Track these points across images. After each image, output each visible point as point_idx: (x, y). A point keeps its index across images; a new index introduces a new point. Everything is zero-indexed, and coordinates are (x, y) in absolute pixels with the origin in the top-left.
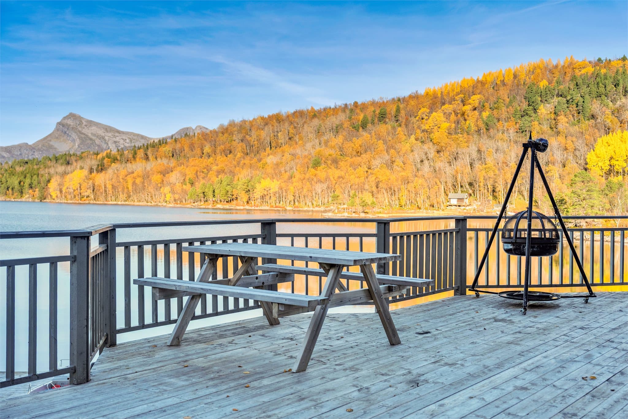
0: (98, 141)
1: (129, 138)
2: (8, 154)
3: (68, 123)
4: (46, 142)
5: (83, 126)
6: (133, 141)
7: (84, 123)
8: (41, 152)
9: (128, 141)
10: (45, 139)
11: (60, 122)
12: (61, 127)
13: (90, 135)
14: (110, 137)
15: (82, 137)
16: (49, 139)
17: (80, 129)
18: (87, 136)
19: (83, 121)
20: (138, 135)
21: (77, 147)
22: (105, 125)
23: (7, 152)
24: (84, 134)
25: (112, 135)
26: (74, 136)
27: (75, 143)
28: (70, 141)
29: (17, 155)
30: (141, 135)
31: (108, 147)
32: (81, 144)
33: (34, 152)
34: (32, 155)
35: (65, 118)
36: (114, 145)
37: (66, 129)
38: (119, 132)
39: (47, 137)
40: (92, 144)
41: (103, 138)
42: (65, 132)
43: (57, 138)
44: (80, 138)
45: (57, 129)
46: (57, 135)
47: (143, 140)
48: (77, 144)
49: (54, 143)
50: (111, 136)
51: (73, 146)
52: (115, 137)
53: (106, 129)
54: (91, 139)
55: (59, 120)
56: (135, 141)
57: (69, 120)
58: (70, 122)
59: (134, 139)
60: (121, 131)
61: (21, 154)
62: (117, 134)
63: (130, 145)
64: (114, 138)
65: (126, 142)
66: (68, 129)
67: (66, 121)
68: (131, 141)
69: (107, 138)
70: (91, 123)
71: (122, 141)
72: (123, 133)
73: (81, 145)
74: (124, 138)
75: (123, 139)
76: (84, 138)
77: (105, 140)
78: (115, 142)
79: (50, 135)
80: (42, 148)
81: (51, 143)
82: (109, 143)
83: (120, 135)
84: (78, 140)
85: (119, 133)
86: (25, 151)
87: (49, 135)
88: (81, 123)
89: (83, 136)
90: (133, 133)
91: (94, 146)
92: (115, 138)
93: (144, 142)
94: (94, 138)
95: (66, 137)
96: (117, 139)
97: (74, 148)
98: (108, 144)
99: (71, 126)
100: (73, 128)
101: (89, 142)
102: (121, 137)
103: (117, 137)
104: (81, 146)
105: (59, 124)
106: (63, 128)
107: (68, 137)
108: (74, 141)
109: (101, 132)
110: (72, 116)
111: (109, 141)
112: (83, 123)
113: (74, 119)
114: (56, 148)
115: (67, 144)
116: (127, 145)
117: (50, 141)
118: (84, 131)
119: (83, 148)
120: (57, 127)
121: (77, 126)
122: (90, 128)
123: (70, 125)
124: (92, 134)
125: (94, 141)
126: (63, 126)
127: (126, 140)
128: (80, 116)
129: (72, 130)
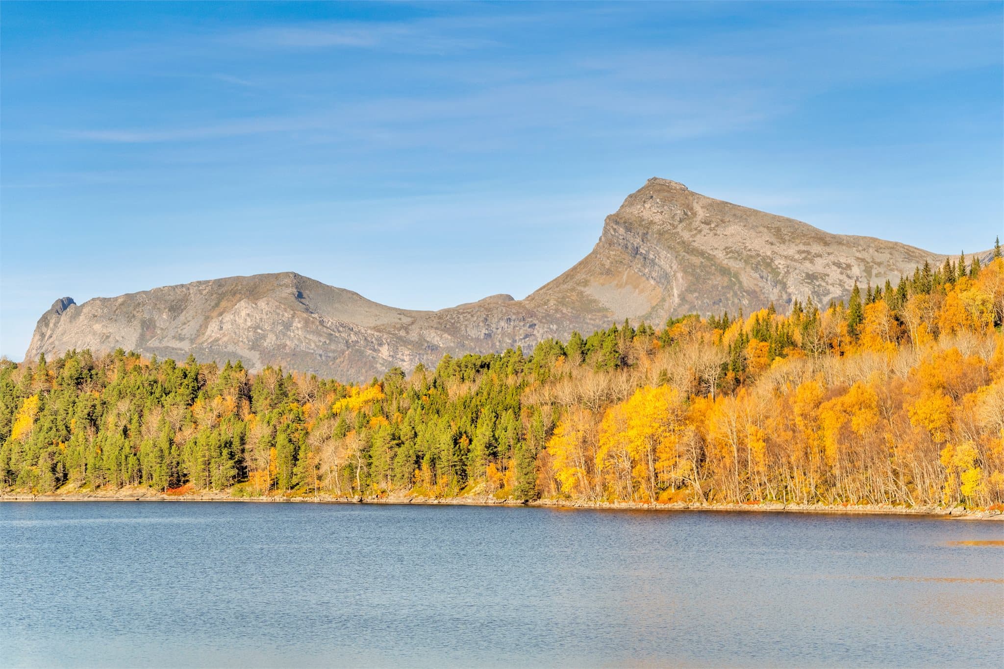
0: (748, 279)
1: (863, 260)
2: (446, 335)
3: (646, 214)
4: (573, 289)
5: (696, 223)
6: (874, 272)
7: (701, 214)
8: (555, 327)
9: (856, 271)
10: (568, 276)
11: (617, 215)
12: (622, 230)
13: (720, 255)
14: (793, 259)
15: (693, 266)
16: (580, 276)
17: (686, 235)
18: (710, 258)
19: (697, 207)
20: (893, 247)
21: (677, 300)
22: (774, 217)
23: (445, 330)
24: (702, 254)
25: (800, 252)
26: (666, 260)
27: (668, 289)
28: (652, 282)
29: (478, 339)
30: (903, 246)
31: (785, 297)
32: (689, 290)
33: (532, 326)
34: (526, 336)
35: (632, 199)
36: (807, 289)
37: (638, 240)
38: (823, 239)
39: (574, 269)
40: (730, 287)
41: (768, 263)
42: (636, 251)
43: (608, 272)
44: (687, 269)
45: (607, 241)
46: (607, 263)
48: (676, 292)
49: (597, 291)
50: (797, 256)
51: (664, 300)
52: (810, 257)
53: (778, 230)
54: (725, 271)
55: (613, 211)
56: (882, 270)
57: (647, 206)
58: (650, 212)
59: (879, 264)
60: (834, 237)
61: (488, 336)
62: (816, 248)
64: (807, 264)
65: (849, 277)
66: (644, 238)
67: (636, 210)
68: (868, 271)
69: (780, 263)
70: (724, 212)
71: (835, 274)
72: (839, 241)
73: (691, 292)
74: (843, 260)
75: (838, 265)
76: (702, 266)
77: (775, 272)
78: (811, 277)
79: (584, 263)
80: (557, 311)
81: (588, 291)
82: (790, 282)
83: (829, 250)
84: (680, 275)
85: (826, 244)
86: (502, 324)
87: (580, 263)
88: (688, 215)
89: (696, 260)
90: (874, 240)
91: (735, 294)
92: (812, 262)
94: (734, 265)
95: (637, 265)
96: (819, 266)
97: (666, 305)
98: (784, 286)
99: (656, 228)
100: (661, 234)
101: (719, 280)
102: (832, 258)
103: (818, 261)
104: (691, 297)
105: (614, 220)
106: (629, 236)
107: (644, 266)
108: (666, 279)
109: (759, 244)
111: (788, 272)
112: (695, 214)
113: (664, 200)
114: (604, 310)
115: (642, 291)
117: (586, 283)
118: (702, 241)
119: (697, 302)
120: (606, 231)
121: (675, 227)
122: (720, 231)
123: (652, 223)
124: (728, 250)
125: (736, 276)
126: (628, 229)
127: (849, 266)
128: (684, 190)
129: (659, 240)
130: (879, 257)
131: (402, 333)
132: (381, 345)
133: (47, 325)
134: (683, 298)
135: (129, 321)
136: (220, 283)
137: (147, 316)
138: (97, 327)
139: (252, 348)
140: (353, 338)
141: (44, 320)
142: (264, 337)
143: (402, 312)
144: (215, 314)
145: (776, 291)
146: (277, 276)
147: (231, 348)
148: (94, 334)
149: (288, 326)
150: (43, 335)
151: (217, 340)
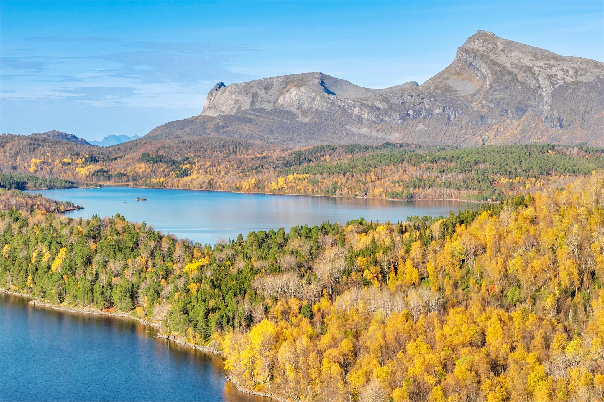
0: (521, 77)
1: (574, 68)
2: (384, 103)
3: (475, 47)
4: (442, 82)
5: (498, 52)
6: (579, 73)
7: (501, 46)
8: (433, 99)
9: (571, 73)
10: (441, 74)
11: (462, 47)
12: (464, 54)
13: (508, 66)
14: (542, 68)
15: (496, 71)
16: (446, 75)
17: (493, 57)
18: (504, 67)
19: (499, 44)
20: (588, 61)
21: (488, 87)
22: (534, 48)
23: (384, 101)
24: (500, 65)
25: (545, 64)
26: (484, 68)
27: (485, 82)
28: (478, 78)
29: (398, 105)
30: (593, 61)
31: (538, 85)
32: (494, 82)
33: (423, 99)
34: (420, 103)
35: (470, 40)
36: (548, 82)
37: (472, 59)
38: (556, 58)
40: (513, 80)
41: (530, 70)
42: (471, 64)
43: (458, 74)
44: (493, 72)
45: (458, 60)
46: (458, 69)
47: (597, 70)
48: (488, 83)
49: (454, 83)
50: (544, 66)
51: (482, 86)
52: (550, 67)
53: (536, 54)
54: (510, 73)
56: (583, 72)
57: (476, 43)
58: (478, 46)
59: (582, 70)
60: (561, 57)
61: (403, 103)
62: (553, 62)
63: (574, 80)
64: (548, 70)
65: (567, 76)
66: (474, 58)
67: (471, 45)
68: (576, 73)
69: (536, 69)
70: (511, 45)
71: (561, 75)
72: (563, 59)
73: (495, 83)
74: (565, 68)
75: (562, 70)
76: (500, 71)
77: (533, 74)
78: (550, 76)
80: (434, 91)
81: (448, 82)
82: (540, 79)
83: (558, 63)
84: (490, 75)
85: (557, 60)
86: (409, 98)
88: (495, 47)
89: (498, 68)
90: (580, 58)
91: (515, 84)
92: (550, 69)
93: (598, 74)
94: (515, 70)
95: (471, 70)
96: (554, 71)
97: (484, 89)
98: (537, 80)
99: (480, 53)
100: (482, 56)
101: (508, 78)
102: (560, 67)
103: (553, 68)
104: (495, 85)
105: (462, 49)
106: (468, 57)
107: (474, 71)
108: (484, 76)
109: (526, 61)
110: (482, 36)
111: (539, 74)
112: (498, 47)
113: (484, 40)
114: (456, 91)
115: (472, 83)
116: (570, 80)
117: (448, 79)
118: (499, 60)
119: (497, 88)
120: (457, 55)
121: (488, 53)
122: (509, 54)
123: (478, 51)
124: (512, 64)
125: (516, 76)
126: (467, 54)
127: (567, 71)
128: (493, 35)
129: (481, 59)
130: (582, 67)
131: (365, 102)
132: (354, 107)
133: (212, 95)
134: (491, 87)
135: (247, 94)
136: (287, 77)
137: (255, 92)
138: (233, 97)
139: (298, 109)
140: (343, 104)
141: (211, 93)
142: (303, 104)
143: (368, 90)
144: (284, 91)
145: (534, 82)
146: (312, 74)
147: (288, 109)
148: (232, 100)
149: (313, 99)
150: (210, 100)
151: (283, 105)
